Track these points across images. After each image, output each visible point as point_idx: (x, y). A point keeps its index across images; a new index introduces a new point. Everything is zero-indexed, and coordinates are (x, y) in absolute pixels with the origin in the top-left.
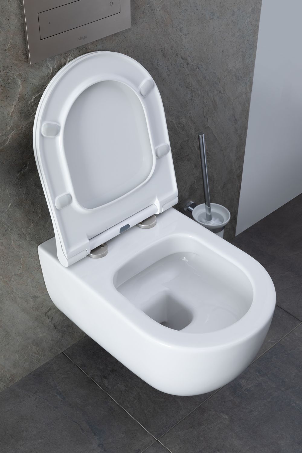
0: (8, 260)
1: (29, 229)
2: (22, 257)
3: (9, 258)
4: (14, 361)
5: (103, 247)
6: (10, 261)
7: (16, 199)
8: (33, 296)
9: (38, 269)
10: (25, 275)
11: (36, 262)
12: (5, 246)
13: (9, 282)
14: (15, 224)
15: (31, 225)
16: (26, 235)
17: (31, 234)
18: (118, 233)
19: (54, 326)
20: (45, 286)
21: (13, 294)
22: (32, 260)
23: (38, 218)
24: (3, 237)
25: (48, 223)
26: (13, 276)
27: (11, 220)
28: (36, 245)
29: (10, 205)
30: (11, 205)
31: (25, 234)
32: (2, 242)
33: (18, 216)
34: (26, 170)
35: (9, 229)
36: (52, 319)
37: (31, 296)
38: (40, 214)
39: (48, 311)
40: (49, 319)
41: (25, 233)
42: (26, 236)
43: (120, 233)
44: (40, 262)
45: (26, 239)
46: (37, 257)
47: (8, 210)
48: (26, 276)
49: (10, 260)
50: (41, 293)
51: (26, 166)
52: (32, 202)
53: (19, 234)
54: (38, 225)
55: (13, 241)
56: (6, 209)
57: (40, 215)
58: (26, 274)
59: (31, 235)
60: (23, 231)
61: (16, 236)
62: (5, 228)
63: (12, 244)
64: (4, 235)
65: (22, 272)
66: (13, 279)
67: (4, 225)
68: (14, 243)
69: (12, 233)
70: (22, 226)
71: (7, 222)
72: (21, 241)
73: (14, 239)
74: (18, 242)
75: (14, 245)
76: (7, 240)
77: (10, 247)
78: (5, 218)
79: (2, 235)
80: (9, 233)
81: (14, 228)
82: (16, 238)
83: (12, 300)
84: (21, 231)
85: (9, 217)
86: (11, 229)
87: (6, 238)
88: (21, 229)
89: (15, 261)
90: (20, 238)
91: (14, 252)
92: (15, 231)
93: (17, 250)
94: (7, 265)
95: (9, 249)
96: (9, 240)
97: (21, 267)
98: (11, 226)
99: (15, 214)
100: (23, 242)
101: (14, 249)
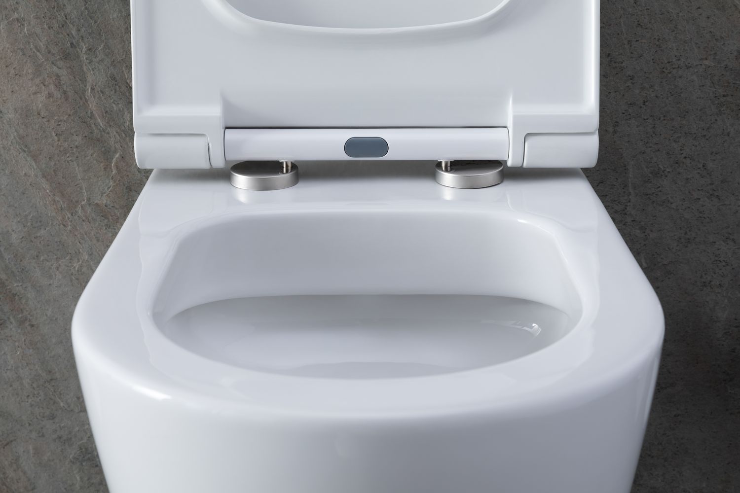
0: (72, 141)
2: (118, 156)
3: (75, 137)
6: (77, 147)
12: (65, 92)
13: (69, 215)
14: (103, 38)
21: (79, 261)
24: (61, 59)
26: (83, 203)
27: (92, 22)
32: (58, 76)
33: (113, 19)
35: (82, 44)
49: (76, 144)
53: (113, 78)
55: (93, 89)
60: (125, 72)
61: (103, 79)
62: (73, 36)
63: (88, 96)
64: (66, 56)
65: (112, 207)
66: (81, 213)
67: (70, 25)
68: (94, 98)
69: (90, 63)
70: (123, 55)
71: (79, 19)
72: (116, 103)
73: (95, 86)
74: (105, 99)
75: (95, 104)
76: (75, 78)
77: (80, 103)
78: (75, 4)
79: (61, 54)
80: (83, 57)
81: (100, 49)
82: (100, 83)
83: (74, 278)
84: (121, 71)
85: (86, 8)
86: (90, 49)
87: (72, 67)
88: (119, 62)
89: (91, 155)
90: (114, 91)
91: (93, 126)
92: (102, 60)
93: (101, 125)
94: (68, 155)
95: (79, 108)
96: (80, 80)
97: (111, 188)
98: (91, 40)
99: (105, 7)
100: (123, 109)
101: (92, 117)
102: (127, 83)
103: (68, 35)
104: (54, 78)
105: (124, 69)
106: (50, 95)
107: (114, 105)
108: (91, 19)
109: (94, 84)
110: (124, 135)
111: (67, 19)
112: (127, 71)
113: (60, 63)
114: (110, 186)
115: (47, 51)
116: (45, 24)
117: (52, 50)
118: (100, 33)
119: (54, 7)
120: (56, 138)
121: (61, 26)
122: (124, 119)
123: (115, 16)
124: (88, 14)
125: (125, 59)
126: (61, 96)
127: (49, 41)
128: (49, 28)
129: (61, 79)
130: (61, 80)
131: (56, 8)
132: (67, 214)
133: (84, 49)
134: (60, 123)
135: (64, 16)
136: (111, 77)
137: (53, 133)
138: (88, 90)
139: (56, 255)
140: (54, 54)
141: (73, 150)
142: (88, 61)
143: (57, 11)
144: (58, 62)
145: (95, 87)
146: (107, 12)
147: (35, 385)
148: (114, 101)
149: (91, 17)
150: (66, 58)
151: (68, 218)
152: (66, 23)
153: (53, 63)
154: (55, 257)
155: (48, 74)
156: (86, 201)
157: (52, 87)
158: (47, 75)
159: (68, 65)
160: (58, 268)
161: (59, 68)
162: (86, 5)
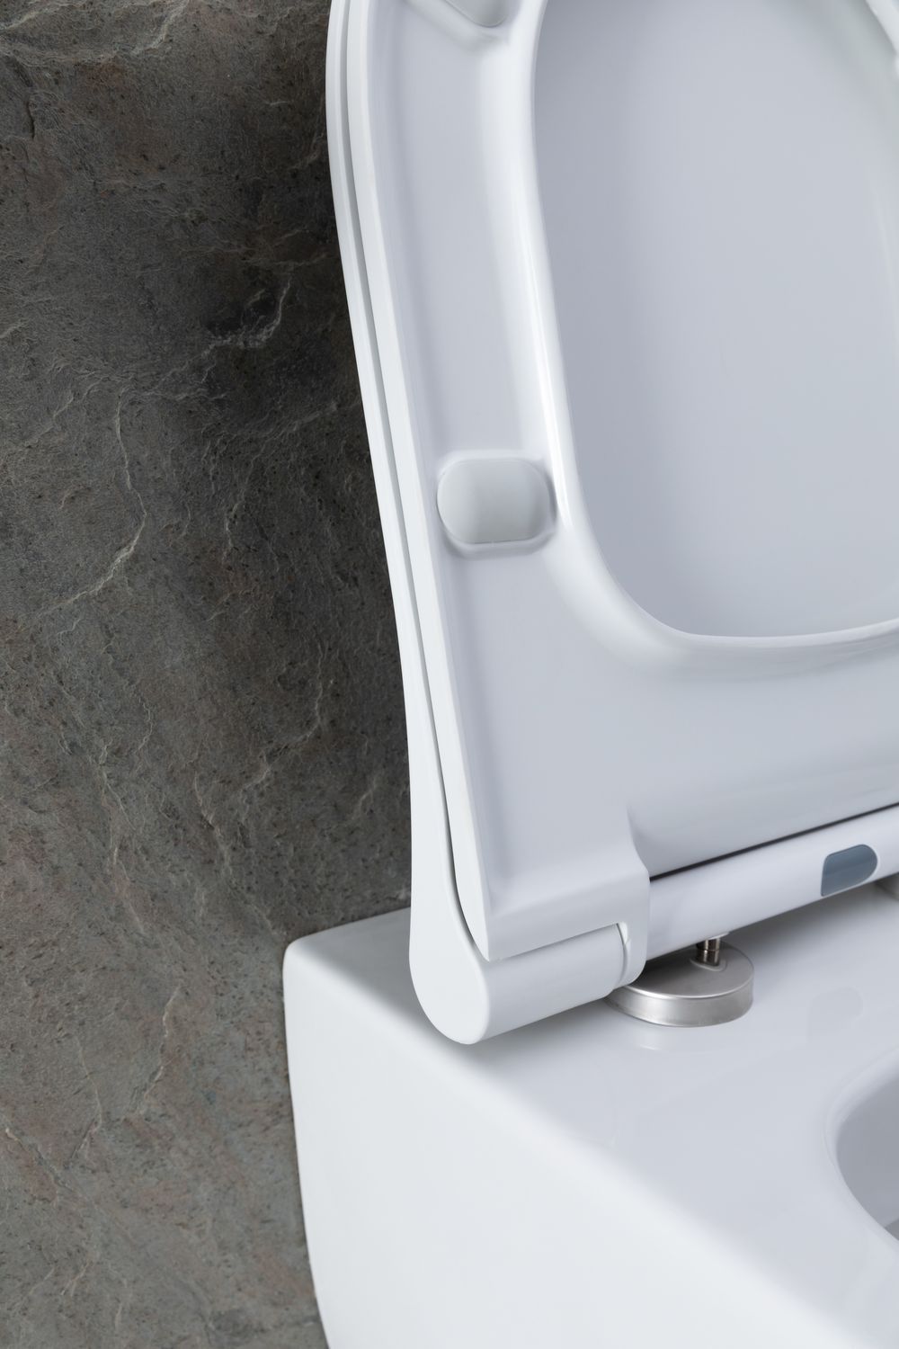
0: (71, 987)
1: (240, 798)
2: (176, 993)
3: (78, 976)
6: (82, 999)
7: (178, 527)
8: (217, 1317)
9: (269, 1119)
10: (184, 1143)
11: (265, 1063)
12: (56, 869)
13: (58, 1171)
14: (149, 719)
15: (255, 768)
16: (217, 832)
17: (252, 836)
18: (809, 889)
20: (306, 1256)
21: (77, 1271)
22: (237, 1037)
23: (309, 734)
24: (46, 788)
25: (364, 797)
26: (95, 1130)
27: (124, 682)
28: (275, 933)
29: (125, 554)
30: (135, 558)
31: (211, 827)
32: (37, 832)
33: (173, 668)
34: (263, 336)
35: (98, 741)
37: (208, 1310)
38: (321, 710)
41: (210, 819)
42: (212, 843)
43: (822, 895)
44: (286, 1069)
45: (211, 862)
46: (269, 1028)
47: (108, 589)
48: (186, 1153)
49: (82, 991)
50: (275, 1304)
51: (267, 307)
52: (279, 600)
53: (171, 811)
54: (302, 789)
55: (123, 848)
56: (98, 576)
57: (321, 722)
58: (188, 1138)
59: (252, 851)
60: (197, 792)
61: (148, 818)
62: (75, 725)
63: (111, 868)
64: (57, 780)
65: (162, 1116)
66: (89, 1155)
67: (68, 697)
68: (127, 869)
69: (117, 785)
70: (193, 752)
71: (91, 679)
72: (176, 869)
73: (130, 838)
74: (152, 865)
75: (128, 883)
76: (80, 829)
77: (90, 889)
78: (83, 643)
79: (44, 776)
80: (101, 774)
81: (140, 747)
82: (141, 829)
83: (64, 1318)
84: (189, 791)
85: (109, 651)
86: (117, 752)
87: (73, 804)
88: (184, 771)
89: (116, 1009)
90: (172, 843)
91: (121, 937)
92: (146, 774)
93: (142, 930)
94: (58, 1027)
95: (88, 901)
96: (93, 832)
97: (160, 1074)
98: (120, 728)
99: (155, 641)
100: (192, 882)
101: (120, 916)
102: (202, 817)
103: (64, 724)
104: (27, 840)
105: (195, 785)
106: (18, 886)
107: (172, 877)
108: (121, 675)
109: (127, 835)
110: (192, 941)
111: (61, 682)
112: (203, 788)
113: (41, 800)
114: (158, 1069)
115: (9, 773)
116: (6, 703)
117: (24, 769)
118: (141, 708)
119: (29, 659)
120: (31, 991)
121: (46, 703)
122: (194, 902)
123: (178, 660)
124: (113, 664)
125: (197, 761)
126: (46, 881)
127: (15, 747)
128: (16, 713)
129: (46, 838)
130: (44, 842)
131: (34, 658)
132: (52, 1171)
133: (105, 753)
134: (41, 952)
135: (54, 678)
136: (166, 811)
137: (23, 979)
138: (110, 853)
139: (20, 1280)
140: (26, 780)
141: (73, 1009)
142: (113, 781)
143: (36, 666)
144: (39, 798)
145: (128, 843)
146: (160, 655)
148: (173, 866)
149: (121, 672)
150: (57, 785)
151: (57, 1178)
152: (61, 694)
153: (26, 803)
154: (19, 1284)
155: (10, 833)
156: (101, 1122)
157: (22, 864)
158: (9, 836)
159: (63, 801)
160: (24, 1311)
161: (41, 812)
162: (109, 642)
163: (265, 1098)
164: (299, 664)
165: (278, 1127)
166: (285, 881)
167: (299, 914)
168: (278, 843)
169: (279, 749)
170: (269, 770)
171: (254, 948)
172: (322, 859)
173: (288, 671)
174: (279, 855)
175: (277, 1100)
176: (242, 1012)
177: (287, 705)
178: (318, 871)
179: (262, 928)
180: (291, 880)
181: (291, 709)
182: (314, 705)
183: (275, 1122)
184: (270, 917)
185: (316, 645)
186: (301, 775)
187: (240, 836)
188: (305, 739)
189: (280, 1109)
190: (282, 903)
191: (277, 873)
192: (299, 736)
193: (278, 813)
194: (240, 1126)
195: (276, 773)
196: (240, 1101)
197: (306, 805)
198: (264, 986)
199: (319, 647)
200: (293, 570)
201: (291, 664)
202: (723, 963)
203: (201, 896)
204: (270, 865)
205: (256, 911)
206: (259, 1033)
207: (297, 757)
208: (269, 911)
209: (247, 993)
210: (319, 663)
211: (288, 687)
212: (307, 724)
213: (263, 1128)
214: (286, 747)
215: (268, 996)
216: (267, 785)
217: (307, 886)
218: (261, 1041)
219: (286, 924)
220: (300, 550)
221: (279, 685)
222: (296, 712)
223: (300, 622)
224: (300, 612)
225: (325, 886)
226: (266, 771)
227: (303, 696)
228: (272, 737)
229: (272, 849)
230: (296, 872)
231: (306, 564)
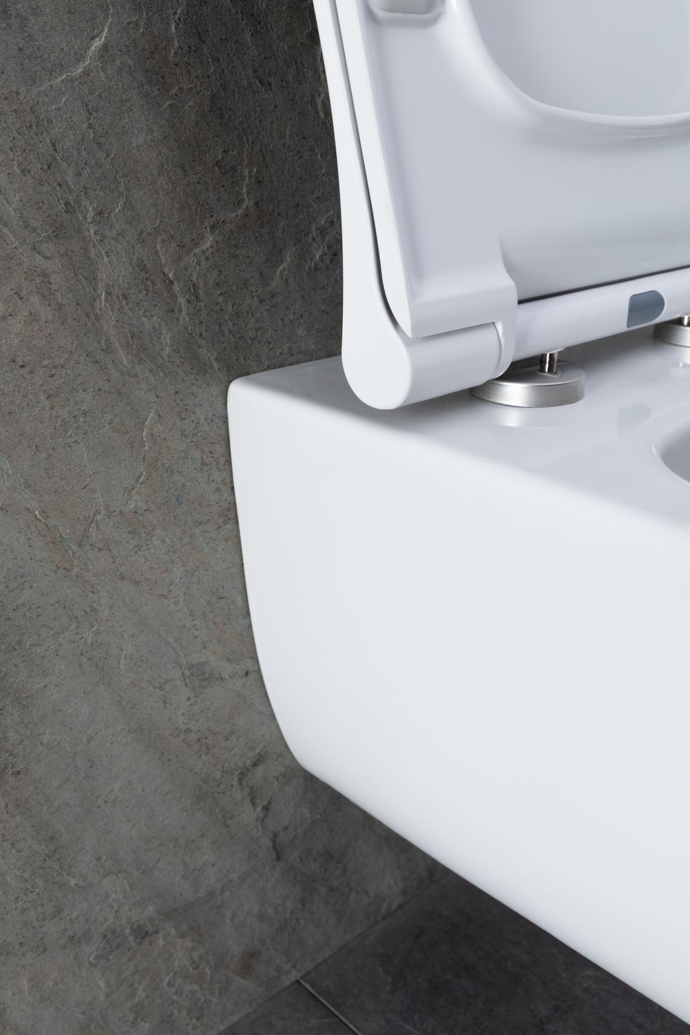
0: (76, 403)
1: (192, 260)
2: (152, 415)
3: (81, 395)
4: (83, 1013)
5: (556, 373)
6: (85, 413)
7: (137, 25)
8: (191, 666)
9: (221, 520)
10: (162, 534)
11: (217, 476)
12: (61, 306)
13: (75, 548)
14: (122, 188)
15: (202, 237)
16: (176, 287)
17: (201, 292)
18: (618, 323)
19: (274, 847)
20: (250, 626)
21: (92, 625)
22: (196, 454)
23: (240, 212)
24: (49, 238)
25: (281, 268)
26: (99, 517)
27: (102, 155)
29: (97, 43)
30: (105, 47)
31: (171, 282)
32: (45, 275)
33: (138, 146)
35: (85, 203)
36: (266, 808)
37: (184, 661)
38: (248, 192)
39: (255, 765)
40: (254, 804)
41: (171, 275)
42: (173, 296)
43: (628, 327)
44: (232, 482)
45: (173, 311)
46: (219, 449)
47: (87, 72)
48: (163, 541)
49: (84, 407)
50: (229, 660)
52: (213, 96)
53: (142, 266)
54: (236, 256)
55: (109, 293)
56: (78, 60)
57: (248, 203)
58: (165, 529)
59: (202, 304)
60: (161, 252)
61: (125, 270)
62: (68, 187)
63: (101, 309)
64: (58, 232)
65: (146, 510)
66: (96, 536)
67: (61, 163)
68: (113, 311)
69: (102, 241)
70: (156, 219)
71: (78, 149)
72: (148, 314)
73: (113, 286)
74: (130, 309)
75: (113, 322)
76: (76, 275)
77: (86, 325)
78: (70, 117)
79: (48, 227)
80: (89, 231)
81: (117, 211)
82: (121, 278)
83: (85, 659)
84: (154, 251)
85: (90, 127)
86: (100, 213)
87: (69, 253)
88: (150, 234)
89: (110, 423)
90: (144, 293)
91: (110, 366)
92: (122, 233)
93: (125, 363)
94: (69, 433)
95: (85, 335)
96: (86, 278)
97: (143, 477)
98: (101, 194)
99: (124, 121)
100: (160, 325)
101: (108, 349)
102: (165, 274)
103: (60, 185)
104: (38, 280)
105: (159, 247)
106: (33, 317)
107: (145, 320)
108: (100, 148)
109: (110, 283)
110: (162, 374)
111: (55, 150)
112: (164, 249)
113: (46, 248)
114: (141, 474)
115: (21, 223)
116: (16, 164)
117: (32, 220)
118: (115, 178)
119: (31, 126)
120: (47, 404)
121: (45, 167)
122: (161, 343)
123: (141, 139)
124: (94, 138)
125: (159, 226)
126: (54, 316)
127: (24, 201)
128: (23, 171)
129: (52, 280)
130: (50, 284)
131: (34, 126)
132: (70, 548)
133: (91, 214)
134: (53, 372)
135: (50, 145)
136: (138, 266)
137: (41, 393)
138: (99, 296)
139: (52, 629)
140: (34, 230)
141: (79, 421)
142: (98, 237)
143: (36, 134)
144: (44, 246)
145: (112, 289)
146: (128, 134)
147: (27, 875)
148: (145, 311)
149: (100, 146)
150: (57, 237)
151: (74, 553)
152: (55, 159)
153: (35, 249)
154: (52, 632)
155: (25, 273)
156: (103, 512)
157: (35, 299)
158: (24, 276)
159: (63, 250)
160: (57, 653)
161: (47, 258)
162: (89, 119)
163: (217, 503)
164: (231, 152)
165: (227, 526)
166: (226, 332)
167: (237, 360)
168: (221, 300)
169: (218, 223)
170: (211, 239)
171: (206, 384)
172: (253, 316)
173: (223, 157)
174: (221, 310)
175: (226, 505)
176: (199, 434)
177: (223, 186)
178: (250, 325)
179: (211, 368)
180: (230, 332)
181: (226, 190)
182: (242, 189)
183: (225, 523)
184: (216, 360)
185: (242, 138)
186: (235, 245)
187: (193, 291)
188: (237, 216)
189: (228, 513)
190: (225, 349)
191: (220, 324)
192: (232, 213)
193: (219, 275)
194: (201, 523)
195: (217, 242)
196: (200, 505)
197: (240, 270)
198: (214, 415)
199: (245, 139)
200: (223, 71)
201: (224, 152)
202: (559, 372)
203: (167, 338)
204: (215, 317)
205: (206, 354)
206: (211, 452)
207: (231, 230)
208: (215, 355)
209: (202, 420)
210: (245, 153)
211: (223, 171)
212: (238, 204)
213: (217, 526)
214: (223, 221)
215: (217, 423)
216: (211, 251)
217: (242, 337)
218: (213, 459)
219: (228, 367)
220: (228, 54)
221: (216, 169)
222: (230, 192)
223: (230, 116)
224: (230, 109)
225: (255, 339)
226: (209, 241)
227: (234, 180)
228: (213, 212)
229: (216, 304)
230: (234, 324)
231: (233, 67)
